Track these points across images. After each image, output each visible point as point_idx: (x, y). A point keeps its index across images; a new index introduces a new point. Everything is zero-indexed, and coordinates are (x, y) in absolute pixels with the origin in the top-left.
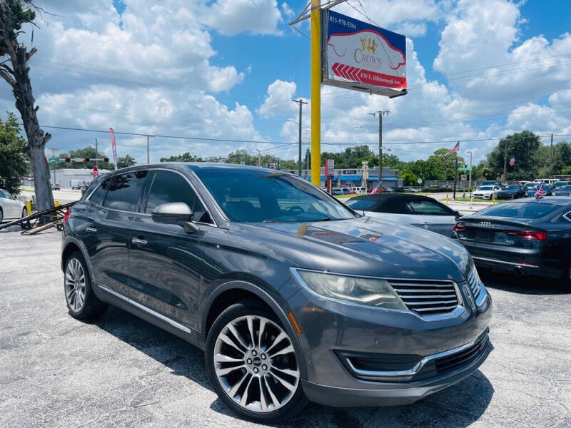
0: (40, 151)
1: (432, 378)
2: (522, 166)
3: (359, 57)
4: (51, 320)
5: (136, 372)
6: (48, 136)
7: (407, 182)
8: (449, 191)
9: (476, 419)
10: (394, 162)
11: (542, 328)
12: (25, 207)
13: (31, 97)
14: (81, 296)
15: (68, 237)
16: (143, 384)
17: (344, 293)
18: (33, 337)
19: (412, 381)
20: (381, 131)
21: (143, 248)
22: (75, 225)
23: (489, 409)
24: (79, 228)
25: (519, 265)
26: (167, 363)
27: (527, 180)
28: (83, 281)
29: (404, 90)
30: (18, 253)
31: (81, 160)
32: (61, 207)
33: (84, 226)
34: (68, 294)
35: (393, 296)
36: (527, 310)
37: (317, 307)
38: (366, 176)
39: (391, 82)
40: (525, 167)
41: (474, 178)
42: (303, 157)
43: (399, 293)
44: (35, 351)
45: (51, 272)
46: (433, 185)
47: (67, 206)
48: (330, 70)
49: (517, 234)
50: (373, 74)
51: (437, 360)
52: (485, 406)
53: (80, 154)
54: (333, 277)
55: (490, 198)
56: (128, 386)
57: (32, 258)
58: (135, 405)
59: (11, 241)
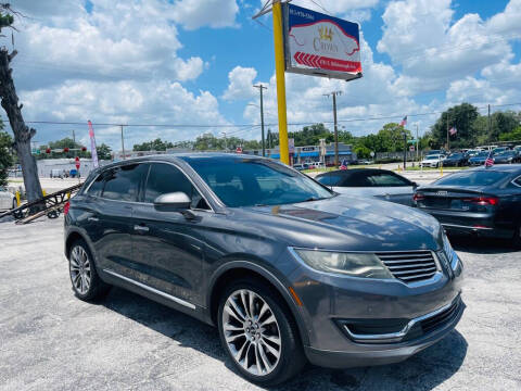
0: (26, 146)
1: (418, 337)
2: (463, 135)
3: (318, 46)
4: (60, 303)
5: (148, 347)
6: (33, 131)
7: (360, 156)
8: (400, 161)
9: (457, 370)
10: (347, 137)
11: (501, 284)
12: (15, 198)
13: (15, 96)
14: (86, 279)
15: (70, 227)
16: (157, 357)
17: (338, 267)
18: (47, 320)
19: (402, 341)
20: (335, 110)
21: (145, 233)
22: (76, 215)
23: (466, 360)
24: (80, 218)
25: (475, 228)
26: (174, 337)
27: (468, 147)
28: (87, 266)
29: (359, 74)
30: (17, 241)
31: (61, 151)
32: (50, 196)
33: (85, 215)
34: (74, 279)
35: (381, 267)
36: (486, 269)
37: (312, 280)
38: (324, 152)
39: (347, 66)
40: (465, 135)
41: (421, 148)
42: (266, 137)
43: (387, 265)
44: (52, 333)
45: (50, 258)
46: (384, 156)
47: (55, 196)
48: (293, 59)
49: (471, 201)
50: (331, 60)
51: (422, 322)
52: (462, 359)
53: (59, 145)
54: (326, 254)
55: (437, 166)
56: (143, 359)
57: (30, 246)
58: (153, 377)
59: (8, 231)
